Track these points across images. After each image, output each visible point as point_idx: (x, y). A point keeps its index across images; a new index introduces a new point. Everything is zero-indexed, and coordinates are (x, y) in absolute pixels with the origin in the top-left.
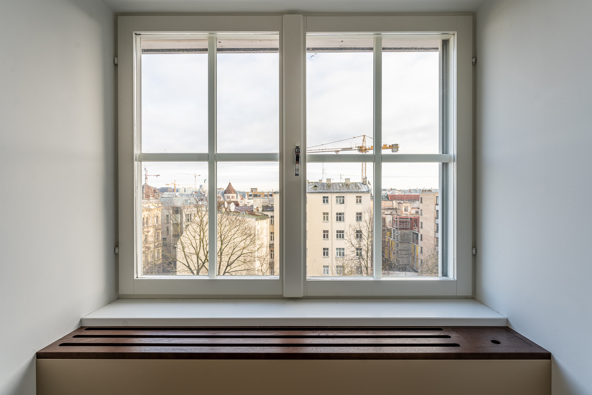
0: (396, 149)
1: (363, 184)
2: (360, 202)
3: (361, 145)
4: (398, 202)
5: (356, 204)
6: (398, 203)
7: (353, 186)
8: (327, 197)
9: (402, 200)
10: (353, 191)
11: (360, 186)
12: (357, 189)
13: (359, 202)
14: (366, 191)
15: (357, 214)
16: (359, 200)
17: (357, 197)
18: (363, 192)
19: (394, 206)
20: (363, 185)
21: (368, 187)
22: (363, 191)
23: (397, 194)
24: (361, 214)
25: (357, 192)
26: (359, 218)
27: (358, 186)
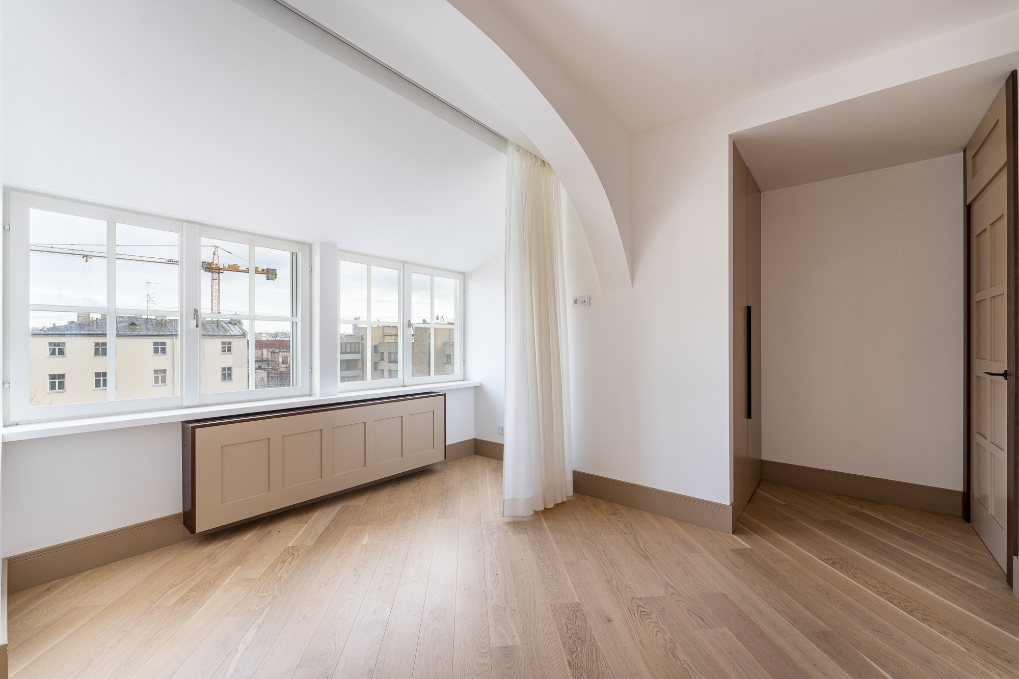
0: (274, 276)
1: (231, 323)
2: (229, 350)
3: (210, 260)
4: (271, 350)
5: (221, 354)
6: (272, 352)
7: (214, 326)
8: (164, 344)
9: (277, 349)
10: (215, 334)
11: (227, 327)
12: (223, 330)
13: (226, 351)
14: (239, 334)
15: (224, 369)
16: (227, 348)
17: (223, 343)
18: (234, 336)
19: (265, 357)
20: (231, 326)
21: (241, 329)
22: (234, 334)
23: (264, 339)
24: (230, 369)
25: (223, 336)
26: (226, 375)
27: (223, 327)
